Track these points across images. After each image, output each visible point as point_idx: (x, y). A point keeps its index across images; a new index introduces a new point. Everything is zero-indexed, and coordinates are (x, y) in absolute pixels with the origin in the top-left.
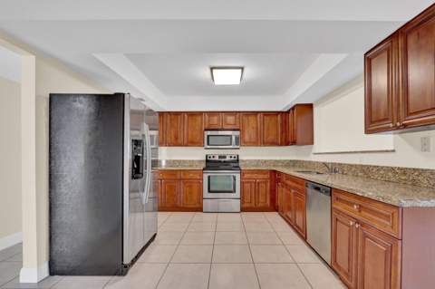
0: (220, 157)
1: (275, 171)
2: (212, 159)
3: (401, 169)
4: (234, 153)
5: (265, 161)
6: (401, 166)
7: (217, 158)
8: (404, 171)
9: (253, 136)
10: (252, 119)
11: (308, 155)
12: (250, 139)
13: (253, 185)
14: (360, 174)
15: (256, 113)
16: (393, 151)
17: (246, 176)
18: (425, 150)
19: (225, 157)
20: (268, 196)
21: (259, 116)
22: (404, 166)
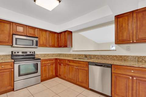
0: (23, 52)
1: (57, 59)
2: (17, 54)
3: (120, 56)
4: (32, 50)
5: (48, 54)
6: (119, 55)
7: (20, 53)
8: (121, 56)
9: (45, 42)
10: (44, 33)
11: (69, 51)
12: (43, 43)
13: (47, 66)
14: (100, 58)
15: (46, 31)
16: (116, 50)
17: (43, 63)
18: (129, 50)
19: (26, 52)
20: (54, 72)
21: (47, 32)
22: (121, 55)
